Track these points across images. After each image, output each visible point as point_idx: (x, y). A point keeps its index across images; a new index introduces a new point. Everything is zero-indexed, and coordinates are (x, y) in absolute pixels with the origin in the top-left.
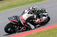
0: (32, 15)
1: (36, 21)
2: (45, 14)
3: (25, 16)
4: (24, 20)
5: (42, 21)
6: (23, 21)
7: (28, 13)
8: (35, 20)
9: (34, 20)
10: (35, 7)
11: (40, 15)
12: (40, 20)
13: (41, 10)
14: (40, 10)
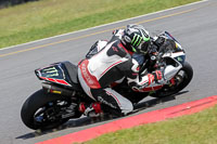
0: (124, 59)
1: (139, 83)
2: (173, 55)
3: (99, 65)
4: (94, 78)
5: (162, 82)
6: (91, 82)
7: (110, 53)
8: (137, 81)
9: (130, 80)
10: (132, 30)
11: (155, 61)
12: (156, 80)
13: (160, 41)
14: (156, 38)
